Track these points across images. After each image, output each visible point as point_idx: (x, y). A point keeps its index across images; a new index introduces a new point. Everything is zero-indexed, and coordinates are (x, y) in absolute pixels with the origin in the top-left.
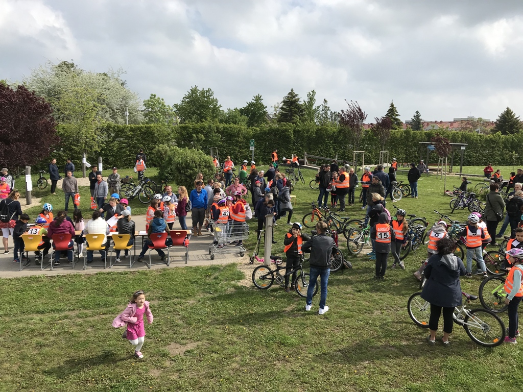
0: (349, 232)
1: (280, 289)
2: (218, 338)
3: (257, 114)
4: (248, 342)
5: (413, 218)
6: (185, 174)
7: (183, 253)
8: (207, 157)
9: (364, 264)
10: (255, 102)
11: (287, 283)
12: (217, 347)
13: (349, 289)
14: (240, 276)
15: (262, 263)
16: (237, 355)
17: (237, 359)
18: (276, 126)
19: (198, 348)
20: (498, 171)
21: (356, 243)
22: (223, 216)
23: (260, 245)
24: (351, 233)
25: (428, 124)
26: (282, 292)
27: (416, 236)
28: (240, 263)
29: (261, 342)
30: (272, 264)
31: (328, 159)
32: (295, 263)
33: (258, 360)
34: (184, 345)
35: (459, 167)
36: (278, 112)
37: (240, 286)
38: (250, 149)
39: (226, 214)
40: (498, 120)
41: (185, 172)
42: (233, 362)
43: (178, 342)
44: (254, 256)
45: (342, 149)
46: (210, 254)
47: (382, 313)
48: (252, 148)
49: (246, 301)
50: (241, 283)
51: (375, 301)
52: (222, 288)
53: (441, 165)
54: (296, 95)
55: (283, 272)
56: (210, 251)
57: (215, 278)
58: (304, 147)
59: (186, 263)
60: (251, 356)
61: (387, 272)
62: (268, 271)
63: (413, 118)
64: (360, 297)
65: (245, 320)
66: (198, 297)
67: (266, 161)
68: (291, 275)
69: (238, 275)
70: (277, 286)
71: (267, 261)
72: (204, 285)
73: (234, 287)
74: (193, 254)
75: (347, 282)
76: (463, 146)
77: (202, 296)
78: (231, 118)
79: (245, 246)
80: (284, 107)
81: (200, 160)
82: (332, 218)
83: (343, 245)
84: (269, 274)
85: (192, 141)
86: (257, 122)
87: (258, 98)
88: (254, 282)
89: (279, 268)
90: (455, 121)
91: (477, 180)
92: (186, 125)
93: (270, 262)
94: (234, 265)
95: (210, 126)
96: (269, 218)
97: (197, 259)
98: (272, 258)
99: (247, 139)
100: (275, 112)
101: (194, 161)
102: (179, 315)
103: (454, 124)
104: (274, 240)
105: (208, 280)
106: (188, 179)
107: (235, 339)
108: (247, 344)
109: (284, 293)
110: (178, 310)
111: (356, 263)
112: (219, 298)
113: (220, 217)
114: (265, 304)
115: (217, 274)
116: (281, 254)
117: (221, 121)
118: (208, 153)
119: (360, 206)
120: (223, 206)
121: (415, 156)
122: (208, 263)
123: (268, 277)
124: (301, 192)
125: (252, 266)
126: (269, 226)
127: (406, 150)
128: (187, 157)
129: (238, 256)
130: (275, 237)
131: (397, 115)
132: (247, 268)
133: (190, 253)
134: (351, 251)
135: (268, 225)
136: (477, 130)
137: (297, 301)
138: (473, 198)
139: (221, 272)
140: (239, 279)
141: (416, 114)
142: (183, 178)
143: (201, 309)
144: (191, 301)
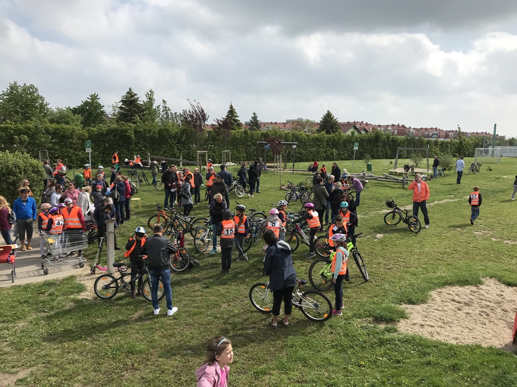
0: (196, 230)
1: (126, 296)
2: (56, 359)
3: (94, 114)
4: (92, 358)
5: (254, 213)
6: (7, 182)
7: (9, 271)
8: (34, 161)
9: (211, 260)
10: (90, 101)
11: (133, 289)
12: (56, 369)
13: (197, 286)
14: (81, 289)
15: (104, 272)
16: (80, 374)
17: (80, 378)
18: (114, 126)
19: (32, 374)
20: (324, 166)
21: (203, 241)
22: (56, 225)
23: (102, 253)
24: (197, 231)
25: (265, 124)
26: (128, 300)
27: (257, 229)
28: (80, 275)
29: (107, 354)
30: (116, 272)
31: (173, 159)
32: (140, 267)
33: (104, 374)
34: (15, 374)
35: (292, 164)
36: (117, 112)
37: (80, 299)
38: (87, 151)
39: (61, 223)
40: (321, 122)
41: (6, 180)
42: (76, 382)
43: (7, 372)
44: (95, 265)
45: (187, 150)
46: (43, 269)
47: (229, 305)
48: (89, 150)
49: (88, 314)
50: (82, 296)
51: (222, 295)
52: (59, 304)
53: (276, 162)
54: (135, 95)
55: (128, 279)
56: (43, 266)
57: (50, 295)
58: (147, 147)
59: (13, 282)
60: (95, 372)
61: (232, 265)
62: (111, 279)
63: (251, 119)
64: (208, 293)
65: (87, 335)
66: (30, 318)
67: (106, 163)
68: (137, 281)
69: (78, 288)
70: (123, 294)
71: (110, 270)
72: (37, 304)
73: (74, 301)
74: (22, 271)
75: (195, 281)
76: (294, 144)
77: (35, 316)
78: (62, 117)
79: (85, 256)
80: (123, 106)
81: (25, 165)
82: (178, 218)
83: (190, 244)
84: (112, 282)
85: (15, 143)
86: (94, 122)
87: (94, 97)
88: (96, 293)
89: (123, 275)
90: (288, 122)
91: (307, 175)
92: (7, 125)
93: (114, 270)
94: (72, 278)
95: (36, 127)
96: (109, 224)
97: (26, 276)
98: (114, 265)
99: (83, 140)
100: (114, 112)
101: (17, 166)
102: (7, 341)
103: (287, 125)
104: (118, 247)
105: (42, 298)
106: (11, 187)
107: (77, 357)
108: (90, 360)
109: (131, 300)
110: (5, 336)
111: (204, 260)
112: (57, 315)
113: (53, 227)
114: (110, 314)
115: (52, 290)
116: (125, 261)
117: (52, 121)
118: (36, 157)
119: (206, 204)
120: (55, 215)
121: (254, 155)
122: (41, 279)
123: (111, 286)
124: (145, 193)
125: (94, 276)
126: (111, 232)
127: (246, 149)
128: (8, 162)
129: (78, 268)
130: (118, 243)
131: (236, 116)
132: (88, 279)
133: (17, 270)
134: (198, 249)
135: (109, 231)
136: (305, 130)
137: (145, 306)
138: (304, 190)
139: (58, 287)
140: (79, 292)
141: (253, 116)
142: (4, 186)
143: (33, 331)
144: (21, 324)
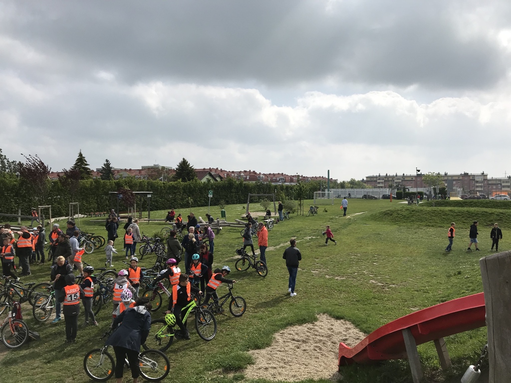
5: (103, 272)
9: (54, 330)
13: (37, 363)
21: (44, 309)
24: (37, 299)
25: (119, 171)
27: (107, 290)
31: (9, 215)
35: (147, 213)
45: (27, 202)
47: (74, 379)
51: (67, 369)
53: (130, 212)
63: (104, 166)
64: (50, 368)
75: (34, 356)
76: (149, 194)
82: (13, 287)
83: (28, 315)
90: (144, 168)
103: (142, 172)
111: (45, 332)
121: (107, 205)
127: (97, 199)
131: (87, 165)
134: (38, 319)
136: (160, 178)
138: (158, 242)
141: (106, 163)
